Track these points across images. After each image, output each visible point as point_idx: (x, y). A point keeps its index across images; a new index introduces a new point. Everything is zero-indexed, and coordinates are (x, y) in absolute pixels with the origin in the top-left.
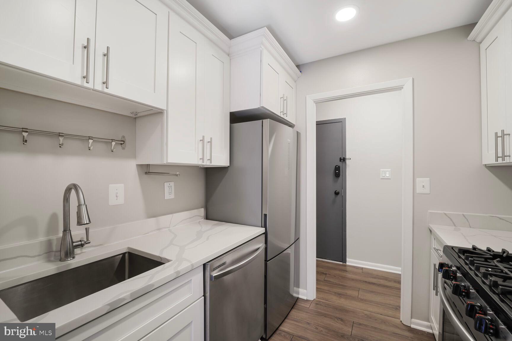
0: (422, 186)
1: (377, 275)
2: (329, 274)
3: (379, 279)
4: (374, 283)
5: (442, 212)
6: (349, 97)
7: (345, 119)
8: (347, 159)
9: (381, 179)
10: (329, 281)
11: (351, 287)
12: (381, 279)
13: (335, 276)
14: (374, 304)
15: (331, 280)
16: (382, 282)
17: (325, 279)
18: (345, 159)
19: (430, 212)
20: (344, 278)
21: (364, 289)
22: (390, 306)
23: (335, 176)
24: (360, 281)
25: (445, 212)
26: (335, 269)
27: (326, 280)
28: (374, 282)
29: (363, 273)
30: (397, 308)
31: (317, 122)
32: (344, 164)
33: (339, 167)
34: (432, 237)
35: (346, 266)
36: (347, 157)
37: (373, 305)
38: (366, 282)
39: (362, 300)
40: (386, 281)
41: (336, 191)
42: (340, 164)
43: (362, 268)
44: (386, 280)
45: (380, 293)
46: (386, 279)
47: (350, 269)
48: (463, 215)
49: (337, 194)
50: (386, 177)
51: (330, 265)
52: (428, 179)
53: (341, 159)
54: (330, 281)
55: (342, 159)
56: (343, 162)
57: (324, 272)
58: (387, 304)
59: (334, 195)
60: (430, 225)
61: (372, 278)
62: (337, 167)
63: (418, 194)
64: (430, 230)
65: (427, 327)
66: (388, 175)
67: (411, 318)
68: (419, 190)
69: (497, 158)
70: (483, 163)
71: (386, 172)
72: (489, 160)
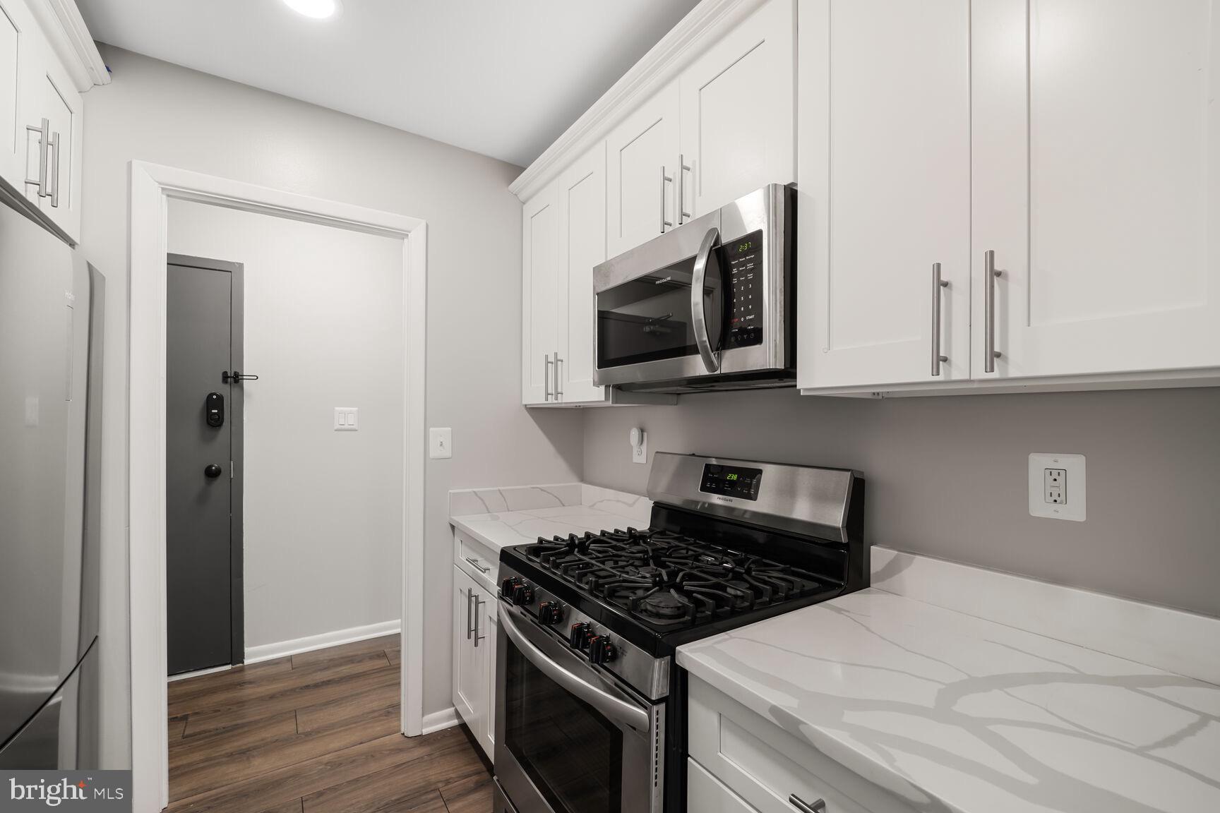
0: (439, 444)
1: (331, 660)
2: (197, 713)
3: (336, 666)
4: (329, 681)
5: (470, 490)
6: (253, 208)
7: (241, 265)
8: (245, 377)
9: (336, 430)
10: (200, 733)
11: (274, 716)
12: (341, 665)
13: (219, 711)
14: (339, 729)
15: (211, 725)
16: (346, 670)
17: (186, 733)
18: (240, 377)
19: (454, 493)
20: (241, 703)
21: (308, 707)
22: (376, 714)
23: (209, 423)
24: (293, 691)
25: (475, 490)
26: (213, 691)
27: (187, 736)
28: (328, 679)
29: (295, 668)
30: (389, 712)
31: (169, 255)
32: (235, 390)
33: (220, 398)
34: (457, 540)
35: (242, 670)
36: (247, 370)
37: (340, 731)
38: (307, 687)
39: (307, 734)
40: (353, 665)
41: (211, 466)
42: (223, 390)
43: (290, 659)
44: (353, 663)
45: (347, 697)
46: (350, 660)
47: (260, 672)
48: (499, 490)
49: (212, 474)
50: (346, 427)
51: (194, 687)
52: (450, 429)
53: (225, 377)
54: (205, 732)
55: (229, 375)
56: (233, 384)
57: (178, 715)
58: (368, 713)
59: (201, 479)
60: (453, 517)
61: (321, 670)
62: (215, 397)
63: (433, 459)
64: (453, 527)
65: (449, 718)
66: (351, 421)
67: (423, 715)
68: (435, 452)
69: (547, 394)
70: (524, 403)
71: (347, 415)
72: (537, 398)
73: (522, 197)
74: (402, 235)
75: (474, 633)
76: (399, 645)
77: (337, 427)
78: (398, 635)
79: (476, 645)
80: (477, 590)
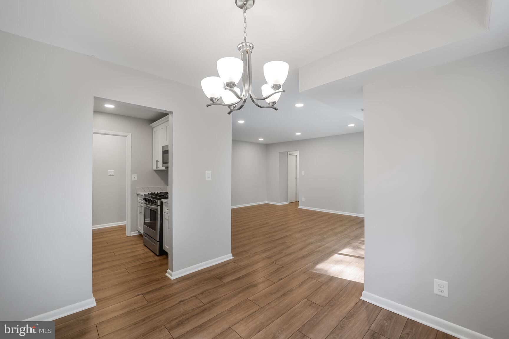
19: (137, 188)
34: (138, 197)
48: (148, 187)
50: (111, 175)
52: (136, 175)
63: (133, 181)
64: (137, 194)
65: (137, 233)
66: (113, 173)
67: (131, 232)
68: (133, 179)
69: (156, 168)
70: (153, 169)
71: (112, 172)
72: (155, 168)
73: (153, 127)
74: (126, 136)
75: (141, 213)
76: (126, 227)
77: (109, 175)
78: (125, 225)
79: (141, 214)
80: (141, 204)
